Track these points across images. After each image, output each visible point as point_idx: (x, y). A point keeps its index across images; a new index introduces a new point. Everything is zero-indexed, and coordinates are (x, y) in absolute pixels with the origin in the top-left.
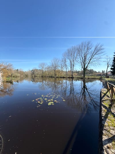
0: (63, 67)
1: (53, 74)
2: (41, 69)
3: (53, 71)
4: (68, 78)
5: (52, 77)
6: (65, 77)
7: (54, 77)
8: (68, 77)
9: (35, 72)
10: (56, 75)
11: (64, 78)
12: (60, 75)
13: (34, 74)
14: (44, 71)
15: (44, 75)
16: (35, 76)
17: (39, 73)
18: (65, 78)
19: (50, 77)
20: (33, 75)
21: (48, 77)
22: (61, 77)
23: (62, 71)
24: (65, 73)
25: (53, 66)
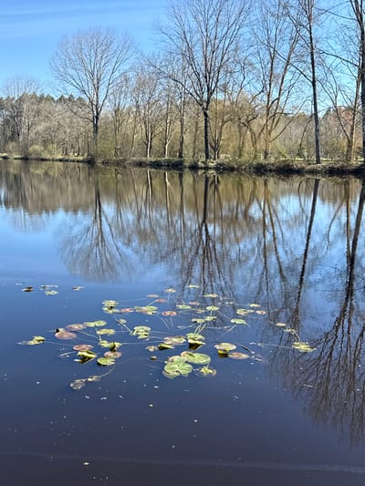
0: (278, 70)
1: (187, 138)
2: (76, 94)
3: (192, 110)
4: (331, 172)
5: (177, 166)
6: (298, 162)
7: (194, 168)
8: (326, 162)
9: (25, 121)
10: (211, 147)
11: (286, 171)
12: (248, 147)
13: (15, 136)
14: (107, 111)
15: (106, 147)
16: (26, 159)
17: (66, 134)
18: (300, 172)
19: (157, 165)
20: (11, 145)
21: (140, 164)
22: (260, 170)
23: (273, 113)
24: (296, 132)
25: (191, 61)
